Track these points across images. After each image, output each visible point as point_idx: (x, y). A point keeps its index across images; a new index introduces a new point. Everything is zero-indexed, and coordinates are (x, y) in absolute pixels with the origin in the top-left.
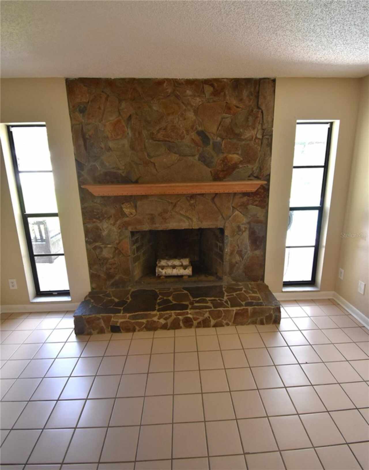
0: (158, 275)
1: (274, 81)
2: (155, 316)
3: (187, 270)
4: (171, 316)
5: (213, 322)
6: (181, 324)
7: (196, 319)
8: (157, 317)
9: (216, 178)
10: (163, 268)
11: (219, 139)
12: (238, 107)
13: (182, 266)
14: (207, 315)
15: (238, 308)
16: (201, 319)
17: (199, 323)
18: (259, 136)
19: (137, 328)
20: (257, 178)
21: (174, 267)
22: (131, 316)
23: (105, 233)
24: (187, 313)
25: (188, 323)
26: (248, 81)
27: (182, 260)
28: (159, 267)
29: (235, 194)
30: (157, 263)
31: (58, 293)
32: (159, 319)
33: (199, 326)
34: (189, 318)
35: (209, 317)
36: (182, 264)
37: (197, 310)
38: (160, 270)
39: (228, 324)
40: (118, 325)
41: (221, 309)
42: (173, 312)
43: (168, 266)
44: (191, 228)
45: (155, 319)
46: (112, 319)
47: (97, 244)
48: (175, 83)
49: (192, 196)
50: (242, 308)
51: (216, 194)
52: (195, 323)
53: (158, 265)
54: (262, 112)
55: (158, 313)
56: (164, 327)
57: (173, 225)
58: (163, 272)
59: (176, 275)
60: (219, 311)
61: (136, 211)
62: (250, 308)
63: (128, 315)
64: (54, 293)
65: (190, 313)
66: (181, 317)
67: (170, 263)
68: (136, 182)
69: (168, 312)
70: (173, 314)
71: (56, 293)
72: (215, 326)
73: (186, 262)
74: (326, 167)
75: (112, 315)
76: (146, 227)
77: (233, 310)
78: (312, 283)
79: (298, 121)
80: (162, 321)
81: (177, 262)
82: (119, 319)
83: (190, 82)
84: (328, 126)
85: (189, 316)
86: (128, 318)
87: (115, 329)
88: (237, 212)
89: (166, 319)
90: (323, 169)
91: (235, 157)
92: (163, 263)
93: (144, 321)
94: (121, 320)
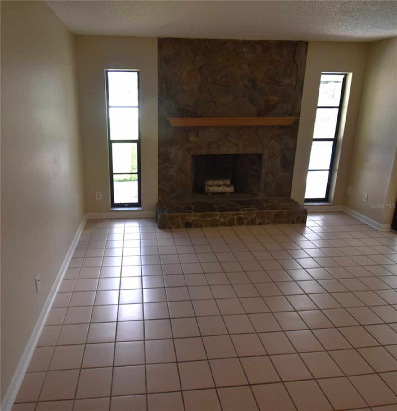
0: (207, 191)
1: (307, 43)
2: (218, 216)
3: (230, 188)
4: (228, 216)
5: (258, 221)
6: (236, 222)
7: (246, 219)
8: (219, 216)
9: (260, 114)
10: (210, 186)
11: (264, 84)
12: (279, 61)
13: (225, 185)
14: (254, 216)
15: (277, 211)
16: (250, 218)
17: (248, 222)
18: (294, 83)
19: (204, 224)
20: (290, 115)
21: (219, 186)
22: (201, 215)
23: (172, 156)
24: (240, 214)
25: (240, 222)
26: (288, 42)
27: (225, 181)
28: (208, 185)
29: (273, 127)
30: (205, 182)
31: (129, 205)
32: (220, 218)
33: (248, 224)
34: (242, 217)
35: (256, 218)
36: (225, 184)
37: (248, 212)
38: (209, 187)
39: (268, 223)
40: (191, 221)
41: (265, 211)
42: (230, 212)
43: (214, 185)
44: (237, 153)
45: (217, 218)
46: (187, 217)
47: (166, 164)
48: (236, 43)
49: (241, 128)
50: (280, 210)
51: (259, 127)
52: (245, 221)
53: (207, 184)
54: (297, 66)
55: (220, 213)
56: (223, 224)
57: (224, 150)
58: (212, 189)
59: (221, 192)
60: (263, 212)
61: (198, 138)
62: (285, 211)
63: (199, 214)
64: (126, 205)
65: (242, 214)
66: (235, 217)
67: (216, 182)
68: (201, 116)
69: (227, 212)
70: (230, 215)
71: (127, 205)
72: (260, 224)
73: (228, 182)
74: (340, 107)
75: (187, 214)
76: (204, 152)
77: (273, 212)
78: (326, 199)
79: (323, 73)
80: (222, 220)
81: (221, 182)
82: (192, 217)
83: (246, 43)
84: (343, 76)
85: (242, 216)
86: (199, 217)
87: (188, 225)
88: (273, 141)
89: (224, 218)
90: (337, 109)
91: (275, 99)
92: (210, 182)
93: (209, 219)
94: (193, 218)
